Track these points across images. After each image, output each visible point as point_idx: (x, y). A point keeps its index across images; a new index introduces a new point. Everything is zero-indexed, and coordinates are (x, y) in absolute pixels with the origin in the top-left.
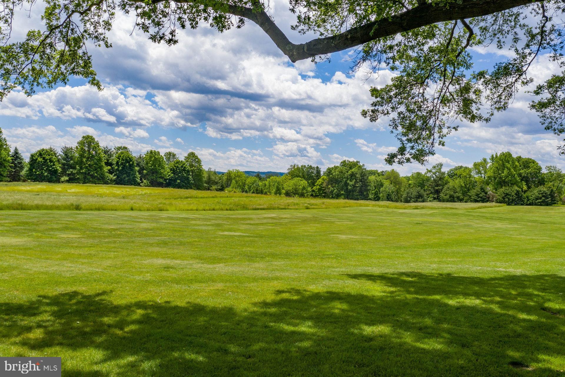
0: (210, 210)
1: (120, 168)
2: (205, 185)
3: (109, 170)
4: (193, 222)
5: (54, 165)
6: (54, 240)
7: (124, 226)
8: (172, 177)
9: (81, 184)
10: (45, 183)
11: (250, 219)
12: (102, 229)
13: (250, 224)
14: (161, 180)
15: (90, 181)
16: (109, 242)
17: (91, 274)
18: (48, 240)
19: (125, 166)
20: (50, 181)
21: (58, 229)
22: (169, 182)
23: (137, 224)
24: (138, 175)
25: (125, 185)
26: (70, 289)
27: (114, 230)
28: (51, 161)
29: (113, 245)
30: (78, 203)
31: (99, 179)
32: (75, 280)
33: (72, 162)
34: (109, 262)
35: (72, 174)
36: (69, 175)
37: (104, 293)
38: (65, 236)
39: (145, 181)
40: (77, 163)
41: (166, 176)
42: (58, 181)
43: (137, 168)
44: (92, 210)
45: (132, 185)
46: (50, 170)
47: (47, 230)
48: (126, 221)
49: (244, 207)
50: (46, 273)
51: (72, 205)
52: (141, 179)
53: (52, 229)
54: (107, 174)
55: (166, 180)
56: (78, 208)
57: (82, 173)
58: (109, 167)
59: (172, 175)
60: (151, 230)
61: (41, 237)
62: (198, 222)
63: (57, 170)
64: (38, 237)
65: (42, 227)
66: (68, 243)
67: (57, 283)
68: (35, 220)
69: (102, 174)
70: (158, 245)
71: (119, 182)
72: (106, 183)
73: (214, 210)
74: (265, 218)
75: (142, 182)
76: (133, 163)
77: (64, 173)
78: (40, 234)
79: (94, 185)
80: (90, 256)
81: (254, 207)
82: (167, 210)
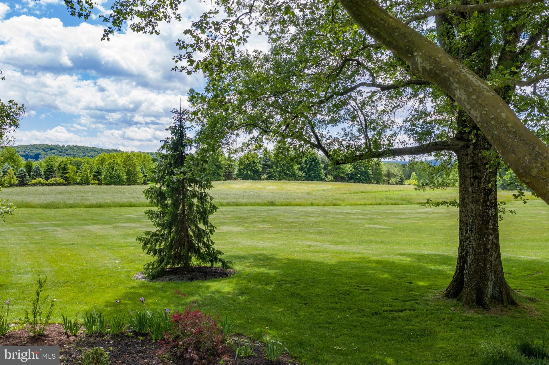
0: (376, 204)
1: (308, 166)
2: (385, 178)
3: (299, 168)
4: (353, 217)
5: (256, 166)
6: (256, 229)
7: (299, 220)
8: (353, 172)
9: (277, 181)
10: (249, 181)
11: (403, 214)
12: (285, 222)
13: (400, 218)
14: (343, 175)
15: (284, 178)
16: (287, 231)
17: (272, 247)
18: (253, 229)
19: (311, 164)
20: (253, 179)
21: (258, 222)
22: (351, 177)
23: (309, 218)
24: (323, 172)
25: (312, 180)
26: (261, 252)
27: (293, 222)
28: (254, 163)
29: (288, 233)
30: (273, 200)
31: (290, 176)
32: (263, 249)
33: (270, 162)
34: (282, 242)
35: (270, 173)
36: (268, 173)
37: (274, 254)
38: (261, 226)
39: (329, 176)
40: (273, 163)
41: (347, 171)
42: (260, 179)
43: (322, 165)
44: (282, 205)
45: (318, 180)
46: (253, 170)
47: (253, 222)
48: (303, 215)
49: (408, 202)
50: (252, 246)
51: (269, 202)
52: (326, 176)
53: (255, 222)
54: (297, 172)
55: (347, 175)
56: (272, 204)
57: (278, 171)
58: (299, 166)
59: (353, 170)
60: (317, 223)
61: (249, 227)
62: (356, 217)
63: (259, 169)
64: (247, 227)
65: (250, 220)
66: (263, 231)
67: (256, 250)
68: (245, 215)
69: (293, 172)
70: (315, 234)
71: (308, 178)
72: (297, 179)
73: (380, 204)
74: (418, 213)
75: (327, 177)
76: (318, 161)
77: (264, 172)
78: (248, 225)
79: (287, 181)
80: (273, 238)
81: (418, 201)
82: (340, 205)
